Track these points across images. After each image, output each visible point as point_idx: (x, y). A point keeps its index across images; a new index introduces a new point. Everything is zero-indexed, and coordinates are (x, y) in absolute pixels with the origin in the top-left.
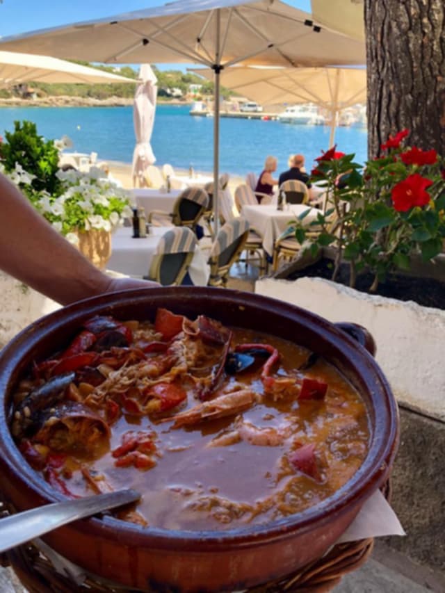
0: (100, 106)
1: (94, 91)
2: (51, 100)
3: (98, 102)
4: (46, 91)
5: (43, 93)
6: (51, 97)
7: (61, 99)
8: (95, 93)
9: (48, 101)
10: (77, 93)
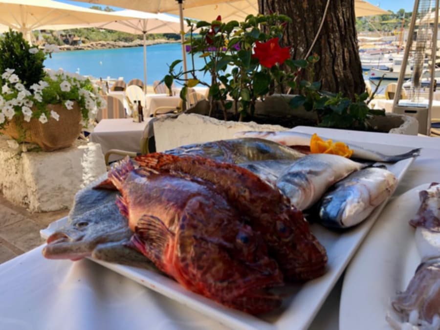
0: (128, 47)
1: (122, 36)
2: (92, 45)
3: (127, 44)
4: (88, 39)
5: (86, 40)
6: (92, 43)
7: (100, 44)
8: (123, 38)
9: (90, 45)
10: (110, 39)
